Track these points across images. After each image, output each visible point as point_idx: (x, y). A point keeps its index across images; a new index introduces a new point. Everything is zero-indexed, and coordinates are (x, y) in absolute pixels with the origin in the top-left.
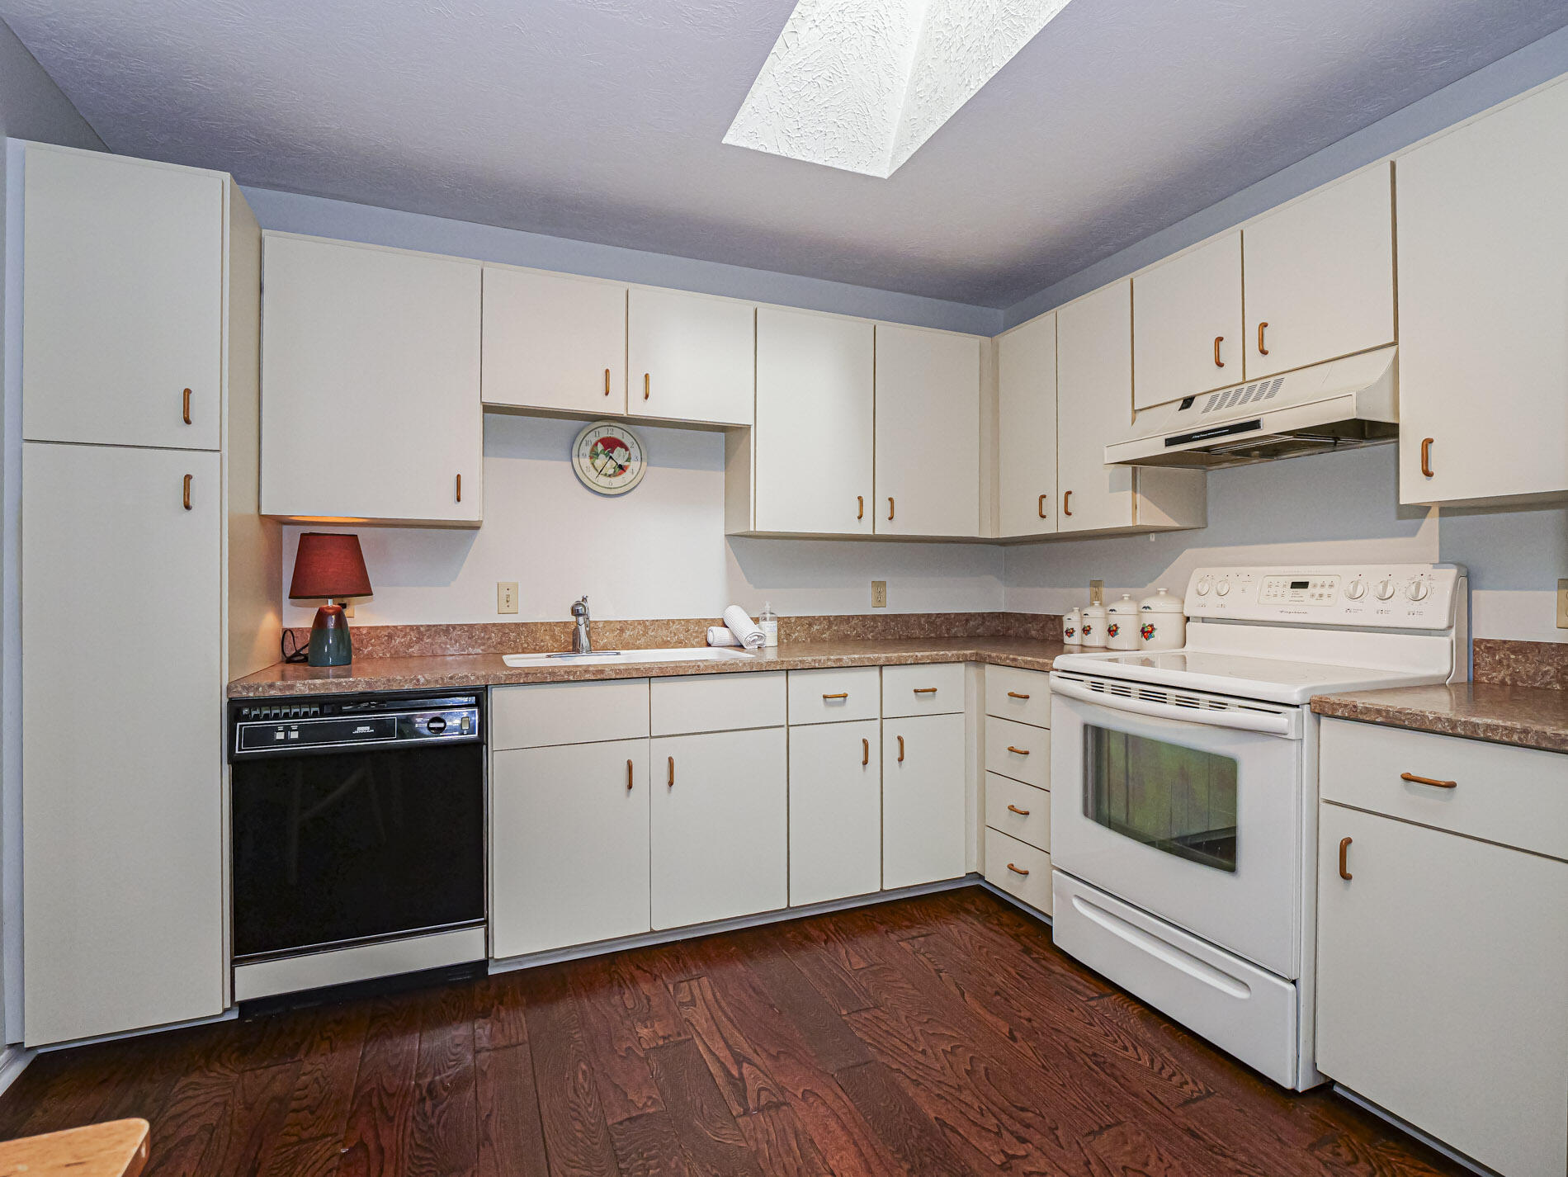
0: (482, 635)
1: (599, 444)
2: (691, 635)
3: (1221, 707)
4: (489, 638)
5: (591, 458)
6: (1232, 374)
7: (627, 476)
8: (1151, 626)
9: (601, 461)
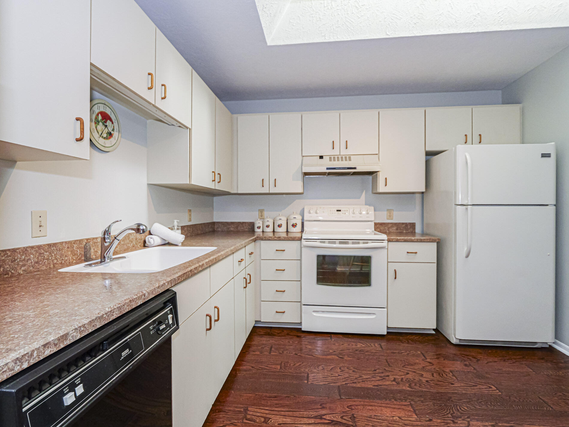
0: (23, 257)
1: (100, 115)
2: (138, 241)
3: (367, 243)
4: (29, 259)
5: (95, 123)
6: (336, 152)
7: (112, 140)
8: (296, 224)
9: (100, 127)
